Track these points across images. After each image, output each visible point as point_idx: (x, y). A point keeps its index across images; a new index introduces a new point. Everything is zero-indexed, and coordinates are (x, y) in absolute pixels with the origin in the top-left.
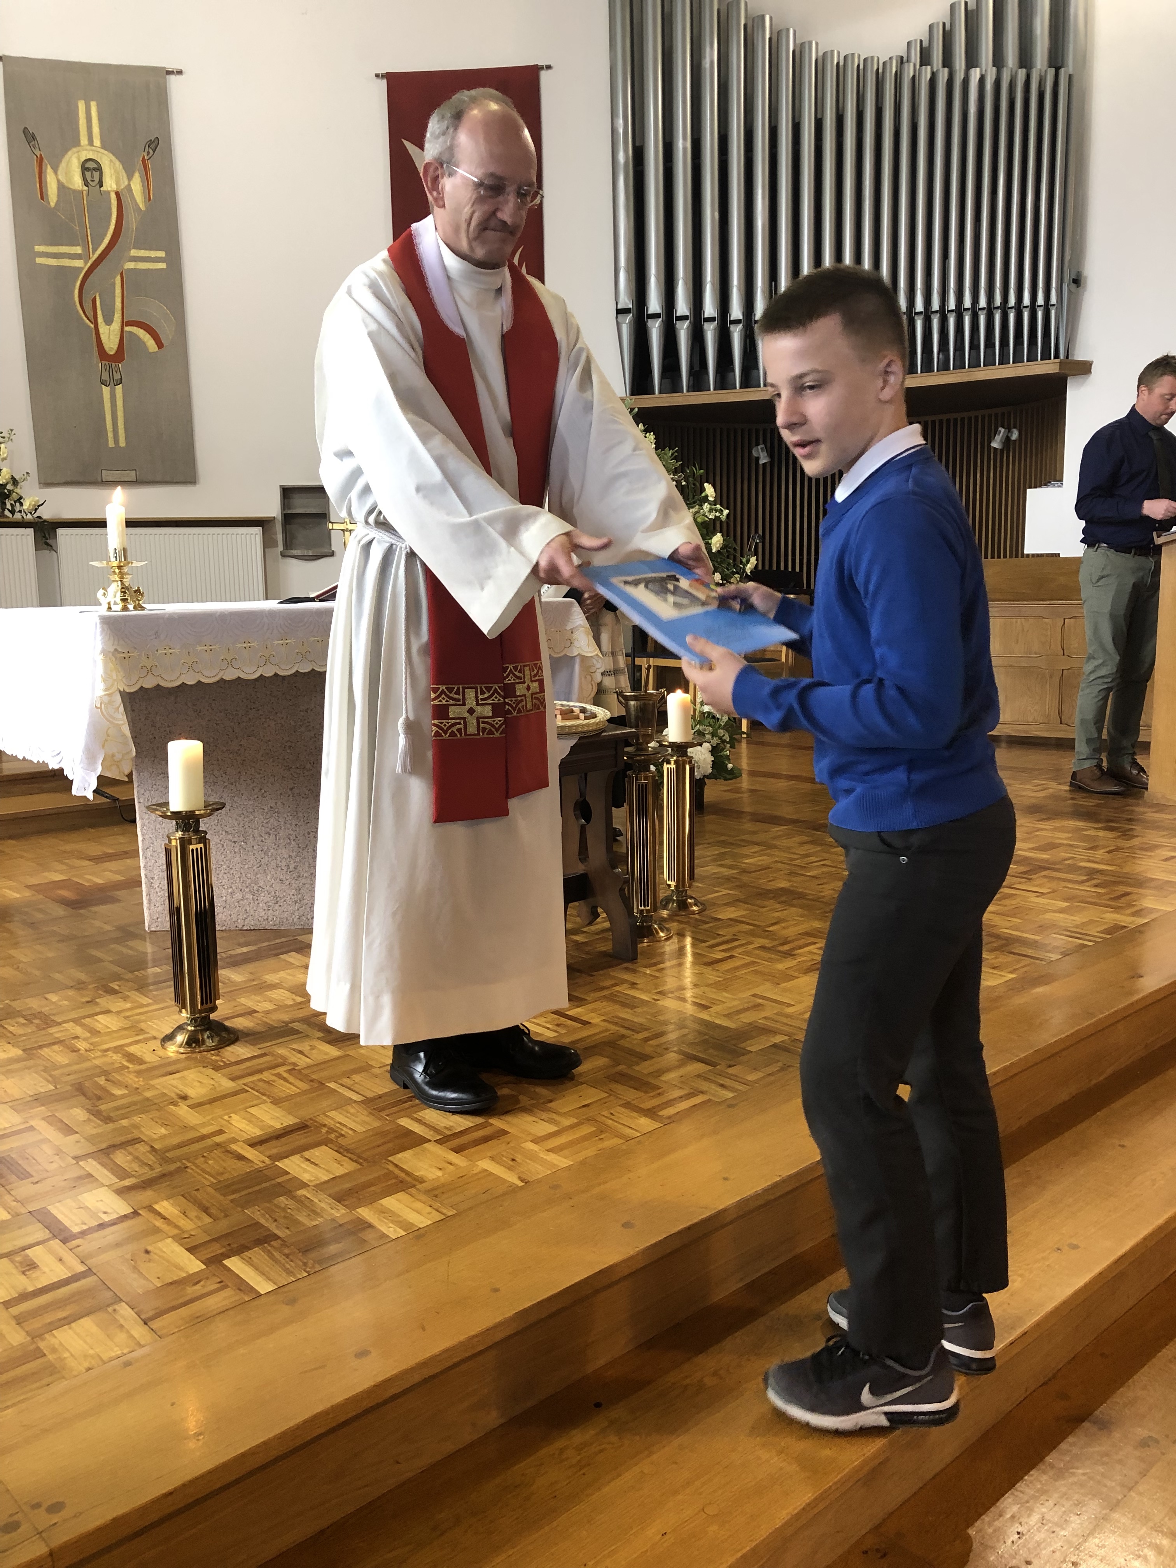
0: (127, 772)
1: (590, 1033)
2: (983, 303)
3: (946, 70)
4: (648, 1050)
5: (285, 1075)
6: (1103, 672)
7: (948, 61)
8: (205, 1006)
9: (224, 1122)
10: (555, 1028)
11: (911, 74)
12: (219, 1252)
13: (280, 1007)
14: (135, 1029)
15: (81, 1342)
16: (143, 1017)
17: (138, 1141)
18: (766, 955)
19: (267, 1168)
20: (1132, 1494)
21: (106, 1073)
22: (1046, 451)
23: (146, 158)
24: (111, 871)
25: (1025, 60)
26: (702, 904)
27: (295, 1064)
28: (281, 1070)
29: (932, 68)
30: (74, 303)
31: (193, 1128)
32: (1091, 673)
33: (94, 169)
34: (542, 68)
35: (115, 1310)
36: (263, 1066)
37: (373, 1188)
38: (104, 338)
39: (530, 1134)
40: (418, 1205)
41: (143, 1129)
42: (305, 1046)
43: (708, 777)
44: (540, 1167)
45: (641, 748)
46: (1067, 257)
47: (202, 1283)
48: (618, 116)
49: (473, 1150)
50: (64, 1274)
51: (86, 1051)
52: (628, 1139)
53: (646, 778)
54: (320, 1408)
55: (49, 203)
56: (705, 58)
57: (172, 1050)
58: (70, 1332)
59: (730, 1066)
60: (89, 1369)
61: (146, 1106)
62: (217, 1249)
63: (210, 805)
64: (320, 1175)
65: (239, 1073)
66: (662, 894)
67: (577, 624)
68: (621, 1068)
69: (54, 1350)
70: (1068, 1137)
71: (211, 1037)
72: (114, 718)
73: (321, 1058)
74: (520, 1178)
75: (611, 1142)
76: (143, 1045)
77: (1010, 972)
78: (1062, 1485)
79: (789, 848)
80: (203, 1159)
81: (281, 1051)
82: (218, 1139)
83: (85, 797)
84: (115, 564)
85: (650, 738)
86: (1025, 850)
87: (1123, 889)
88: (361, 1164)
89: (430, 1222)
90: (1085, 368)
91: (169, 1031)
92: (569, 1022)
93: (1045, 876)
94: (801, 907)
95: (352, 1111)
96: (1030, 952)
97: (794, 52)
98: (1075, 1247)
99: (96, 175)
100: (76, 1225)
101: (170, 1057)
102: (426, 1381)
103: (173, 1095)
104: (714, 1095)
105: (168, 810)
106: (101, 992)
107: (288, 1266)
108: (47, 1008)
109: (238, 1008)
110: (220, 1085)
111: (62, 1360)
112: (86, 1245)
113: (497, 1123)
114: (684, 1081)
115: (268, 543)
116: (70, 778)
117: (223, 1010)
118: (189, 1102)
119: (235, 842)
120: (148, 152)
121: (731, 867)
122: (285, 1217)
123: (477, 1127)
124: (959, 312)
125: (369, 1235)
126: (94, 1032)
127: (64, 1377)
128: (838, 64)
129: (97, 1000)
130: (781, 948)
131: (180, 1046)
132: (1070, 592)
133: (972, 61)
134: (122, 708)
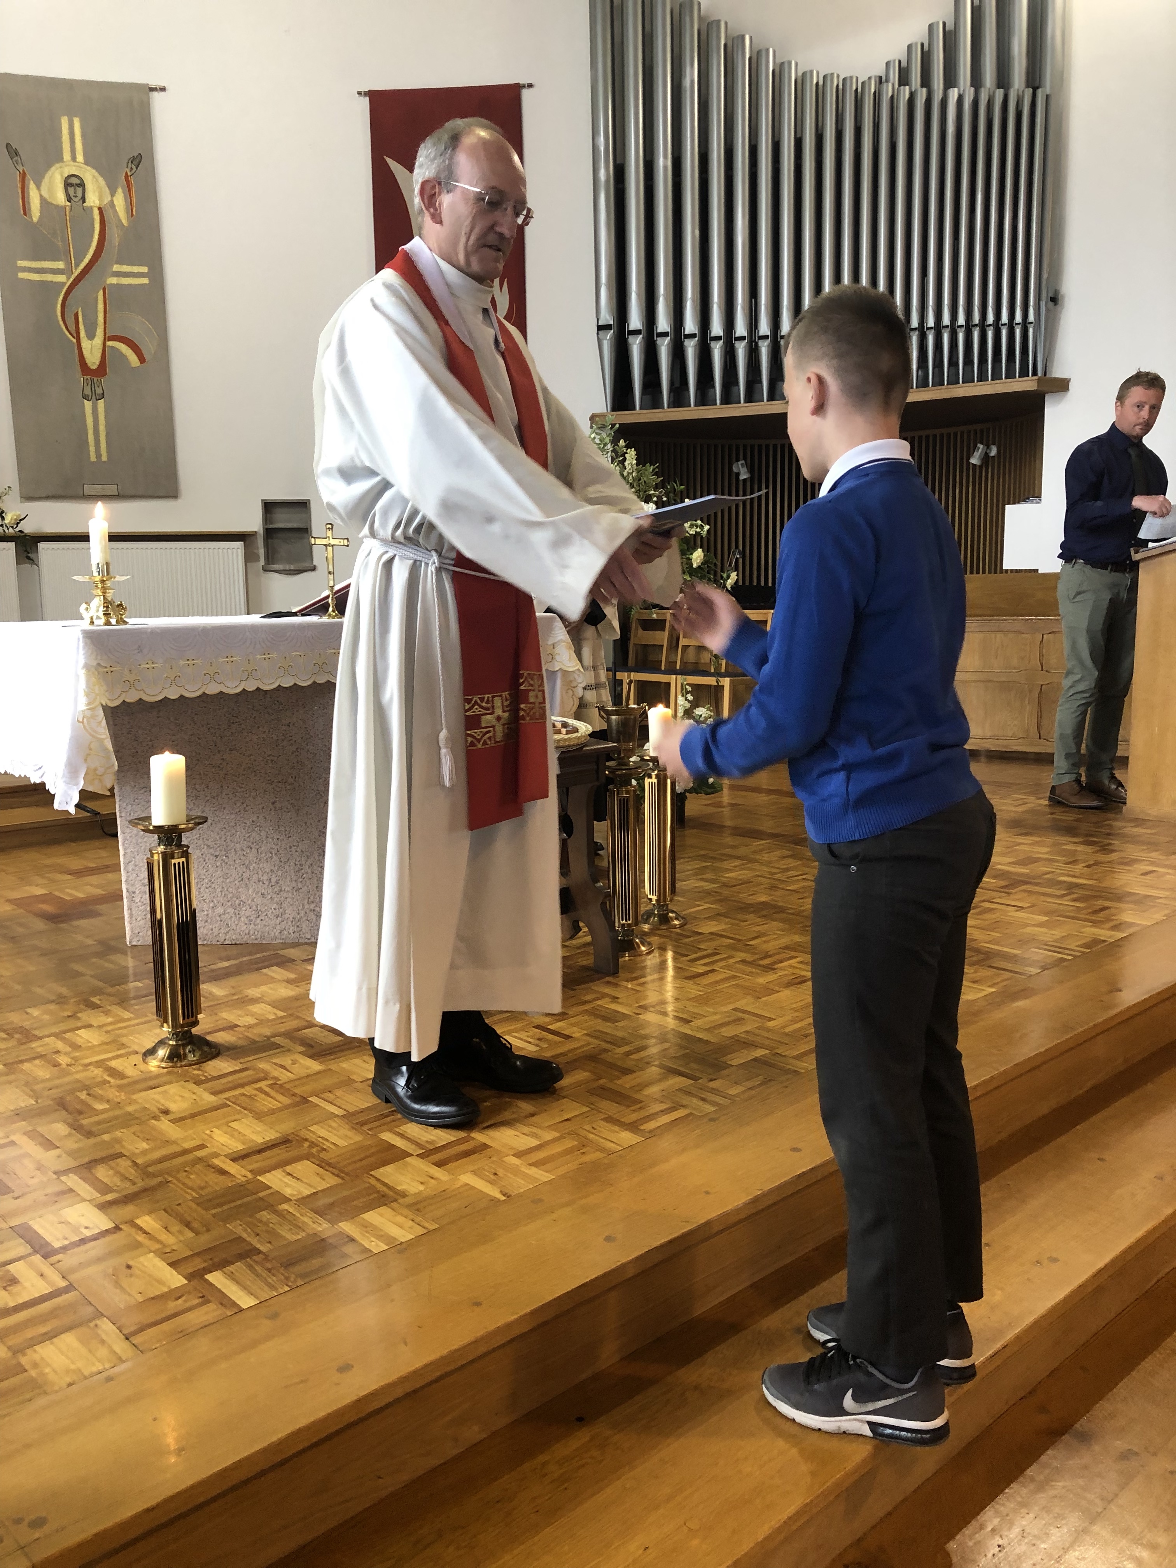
0: (109, 786)
1: (572, 1047)
2: (961, 320)
3: (924, 90)
4: (629, 1063)
5: (268, 1089)
6: (1081, 687)
7: (926, 82)
8: (187, 1021)
9: (206, 1137)
10: (537, 1042)
11: (890, 94)
12: (202, 1266)
13: (261, 1022)
14: (117, 1043)
15: (63, 1357)
16: (124, 1031)
17: (121, 1155)
18: (748, 969)
19: (248, 1182)
20: (1112, 1506)
21: (86, 1088)
22: (1025, 466)
23: (129, 174)
24: (91, 885)
25: (1003, 80)
26: (683, 918)
27: (276, 1078)
28: (263, 1084)
29: (910, 89)
30: (57, 316)
31: (174, 1142)
32: (1071, 687)
33: (78, 185)
34: (524, 86)
35: (96, 1325)
36: (245, 1080)
37: (355, 1203)
38: (86, 353)
39: (512, 1148)
40: (400, 1219)
41: (124, 1143)
42: (286, 1061)
43: (690, 791)
44: (523, 1182)
45: (623, 762)
46: (1045, 276)
47: (184, 1298)
48: (599, 134)
49: (455, 1164)
50: (46, 1289)
51: (68, 1065)
52: (610, 1153)
53: (628, 792)
54: (303, 1422)
55: (31, 218)
56: (685, 77)
57: (154, 1064)
58: (51, 1346)
59: (711, 1080)
60: (70, 1385)
61: (128, 1120)
62: (198, 1264)
63: (192, 819)
64: (302, 1189)
65: (221, 1087)
66: (643, 909)
67: (559, 638)
68: (602, 1081)
69: (35, 1365)
70: (1048, 1151)
71: (192, 1051)
72: (96, 732)
73: (303, 1072)
74: (501, 1192)
75: (593, 1156)
76: (125, 1059)
77: (990, 986)
78: (1042, 1498)
79: (771, 862)
80: (185, 1174)
81: (262, 1065)
82: (200, 1153)
83: (67, 811)
84: (98, 578)
85: (631, 752)
86: (1003, 865)
87: (1100, 903)
88: (342, 1178)
89: (413, 1237)
90: (1062, 386)
91: (150, 1045)
92: (550, 1036)
93: (1024, 891)
94: (783, 921)
95: (334, 1125)
96: (1009, 966)
97: (773, 71)
98: (1054, 1260)
99: (79, 191)
100: (58, 1240)
101: (151, 1072)
102: (408, 1395)
103: (154, 1109)
104: (695, 1109)
105: (150, 824)
106: (82, 1006)
107: (270, 1281)
108: (28, 1023)
109: (220, 1022)
110: (202, 1099)
111: (43, 1374)
112: (68, 1260)
113: (479, 1137)
114: (665, 1096)
115: (249, 557)
116: (52, 792)
117: (205, 1024)
118: (171, 1117)
119: (216, 856)
120: (131, 168)
121: (712, 881)
122: (267, 1232)
123: (460, 1141)
124: (938, 328)
125: (349, 1249)
126: (76, 1047)
127: (46, 1393)
128: (817, 84)
129: (79, 1015)
130: (761, 962)
131: (162, 1060)
132: (1050, 607)
133: (950, 81)
134: (104, 722)
